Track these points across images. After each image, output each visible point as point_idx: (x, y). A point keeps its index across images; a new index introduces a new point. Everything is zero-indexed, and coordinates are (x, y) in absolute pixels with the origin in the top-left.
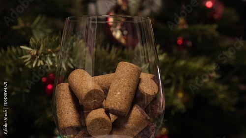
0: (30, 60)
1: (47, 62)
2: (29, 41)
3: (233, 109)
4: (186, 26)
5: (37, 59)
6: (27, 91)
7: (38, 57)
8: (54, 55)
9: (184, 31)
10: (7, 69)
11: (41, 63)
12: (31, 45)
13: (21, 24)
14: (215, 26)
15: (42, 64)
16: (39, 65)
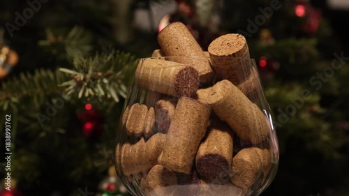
0: (74, 88)
1: (96, 90)
2: (73, 61)
3: (337, 156)
4: (271, 42)
5: (83, 87)
6: (62, 131)
7: (86, 84)
8: (106, 81)
9: (269, 49)
10: (35, 100)
11: (89, 91)
12: (76, 67)
13: (51, 38)
14: (313, 41)
15: (92, 93)
16: (87, 95)
